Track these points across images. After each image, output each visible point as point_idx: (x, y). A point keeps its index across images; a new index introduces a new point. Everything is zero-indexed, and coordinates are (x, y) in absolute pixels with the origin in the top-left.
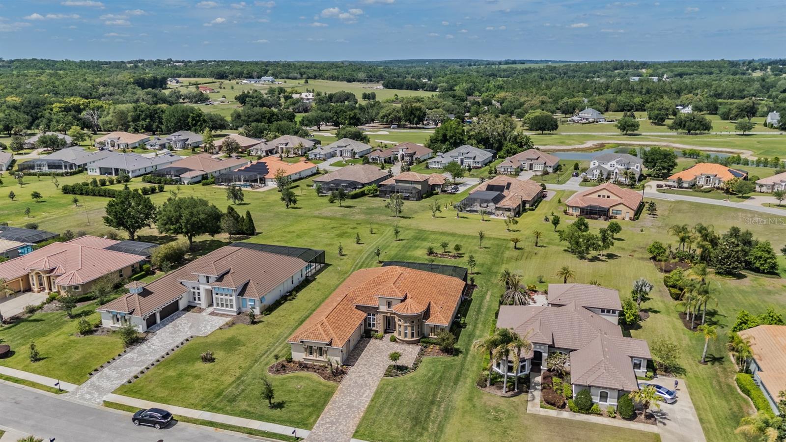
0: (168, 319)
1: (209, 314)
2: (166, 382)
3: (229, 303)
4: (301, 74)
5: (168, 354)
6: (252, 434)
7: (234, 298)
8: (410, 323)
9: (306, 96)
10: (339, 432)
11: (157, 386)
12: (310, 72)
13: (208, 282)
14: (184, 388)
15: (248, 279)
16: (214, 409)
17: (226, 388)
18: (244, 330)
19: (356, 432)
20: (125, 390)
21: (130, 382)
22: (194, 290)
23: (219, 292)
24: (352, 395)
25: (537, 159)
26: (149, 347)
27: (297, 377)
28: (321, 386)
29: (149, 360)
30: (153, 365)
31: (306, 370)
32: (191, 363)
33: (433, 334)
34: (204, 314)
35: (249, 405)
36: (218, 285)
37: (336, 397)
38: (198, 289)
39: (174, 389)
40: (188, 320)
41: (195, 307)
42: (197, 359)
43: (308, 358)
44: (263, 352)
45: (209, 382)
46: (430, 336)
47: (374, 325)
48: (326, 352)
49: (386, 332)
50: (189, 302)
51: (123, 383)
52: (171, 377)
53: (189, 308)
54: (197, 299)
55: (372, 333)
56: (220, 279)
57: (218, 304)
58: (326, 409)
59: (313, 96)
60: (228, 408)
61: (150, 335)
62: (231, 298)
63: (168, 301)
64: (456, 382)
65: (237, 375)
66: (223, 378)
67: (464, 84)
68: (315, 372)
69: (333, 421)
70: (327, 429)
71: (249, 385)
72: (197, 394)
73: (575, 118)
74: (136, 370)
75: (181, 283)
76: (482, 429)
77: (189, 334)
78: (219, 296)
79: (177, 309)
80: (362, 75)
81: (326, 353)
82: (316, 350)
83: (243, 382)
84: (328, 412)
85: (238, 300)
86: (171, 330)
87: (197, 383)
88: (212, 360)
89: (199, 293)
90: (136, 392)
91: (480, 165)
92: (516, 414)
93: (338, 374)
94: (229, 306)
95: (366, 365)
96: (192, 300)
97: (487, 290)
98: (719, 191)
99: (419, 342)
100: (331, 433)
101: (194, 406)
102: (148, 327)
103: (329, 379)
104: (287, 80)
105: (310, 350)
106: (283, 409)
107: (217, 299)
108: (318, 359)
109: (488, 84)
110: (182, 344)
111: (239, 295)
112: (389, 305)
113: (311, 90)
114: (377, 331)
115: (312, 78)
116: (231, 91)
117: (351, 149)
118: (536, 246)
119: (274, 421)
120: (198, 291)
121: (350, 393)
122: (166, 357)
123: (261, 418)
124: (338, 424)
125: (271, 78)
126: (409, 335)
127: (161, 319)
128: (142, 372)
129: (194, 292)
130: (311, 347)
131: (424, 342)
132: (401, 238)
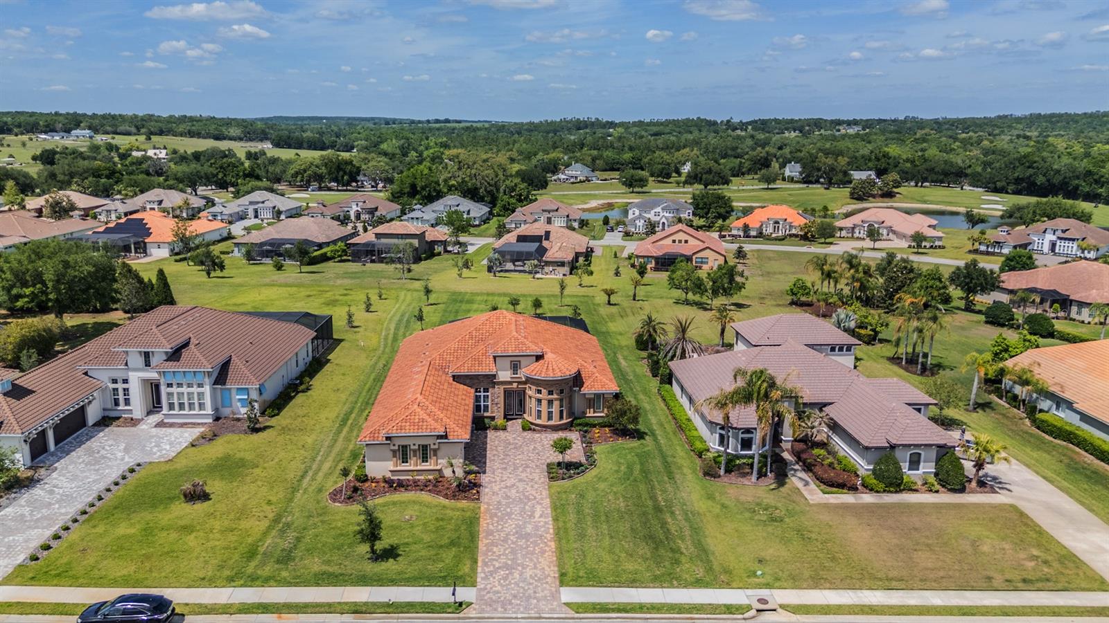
0: (71, 443)
1: (156, 426)
2: (122, 548)
3: (196, 401)
4: (138, 128)
5: (100, 498)
6: (361, 613)
7: (207, 389)
8: (558, 394)
9: (155, 154)
10: (531, 581)
11: (104, 557)
12: (153, 126)
13: (148, 364)
14: (168, 553)
15: (227, 355)
16: (253, 581)
17: (260, 540)
18: (239, 444)
19: (563, 575)
20: (31, 575)
21: (35, 558)
22: (115, 386)
23: (174, 382)
24: (513, 516)
25: (557, 210)
26: (51, 492)
27: (394, 503)
28: (448, 511)
29: (62, 514)
30: (75, 521)
31: (402, 489)
32: (162, 507)
33: (592, 410)
34: (143, 426)
35: (328, 562)
36: (171, 367)
37: (484, 524)
38: (125, 381)
39: (148, 557)
40: (115, 440)
41: (118, 418)
42: (172, 499)
43: (399, 468)
44: (300, 474)
45: (218, 536)
46: (588, 415)
47: (486, 408)
48: (435, 451)
49: (507, 417)
50: (104, 410)
51: (18, 562)
52: (127, 537)
53: (106, 421)
54: (122, 401)
55: (486, 421)
56: (175, 355)
57: (171, 406)
58: (482, 546)
59: (167, 155)
60: (284, 574)
61: (42, 472)
62: (200, 390)
63: (66, 407)
64: (671, 476)
65: (271, 516)
66: (244, 524)
67: (394, 141)
68: (422, 490)
69: (506, 564)
70: (505, 579)
71: (304, 529)
72: (202, 559)
73: (562, 176)
74: (42, 534)
75: (86, 374)
76: (764, 538)
77: (130, 461)
78: (174, 390)
79: (83, 423)
80: (234, 131)
81: (435, 455)
82: (415, 451)
83: (288, 525)
84: (488, 550)
85: (213, 391)
86: (87, 459)
87: (191, 540)
88: (205, 497)
89: (126, 391)
90: (58, 575)
91: (477, 223)
92: (797, 508)
93: (468, 488)
94: (197, 406)
95: (506, 468)
96: (110, 405)
97: (615, 353)
98: (793, 238)
99: (572, 426)
100: (517, 584)
101: (208, 582)
102: (34, 457)
103: (454, 497)
104: (116, 136)
105: (403, 453)
106: (399, 559)
107: (170, 395)
108: (419, 468)
109: (426, 142)
110: (124, 478)
111: (216, 383)
112: (515, 367)
113: (162, 147)
114: (493, 418)
115: (156, 134)
116: (23, 150)
117: (272, 205)
118: (634, 299)
119: (393, 582)
120: (125, 386)
121: (509, 514)
122: (98, 504)
123: (363, 580)
124: (520, 568)
125: (88, 131)
126: (556, 415)
127: (57, 443)
128: (57, 537)
129: (115, 390)
130: (404, 447)
131: (580, 425)
132: (432, 302)
